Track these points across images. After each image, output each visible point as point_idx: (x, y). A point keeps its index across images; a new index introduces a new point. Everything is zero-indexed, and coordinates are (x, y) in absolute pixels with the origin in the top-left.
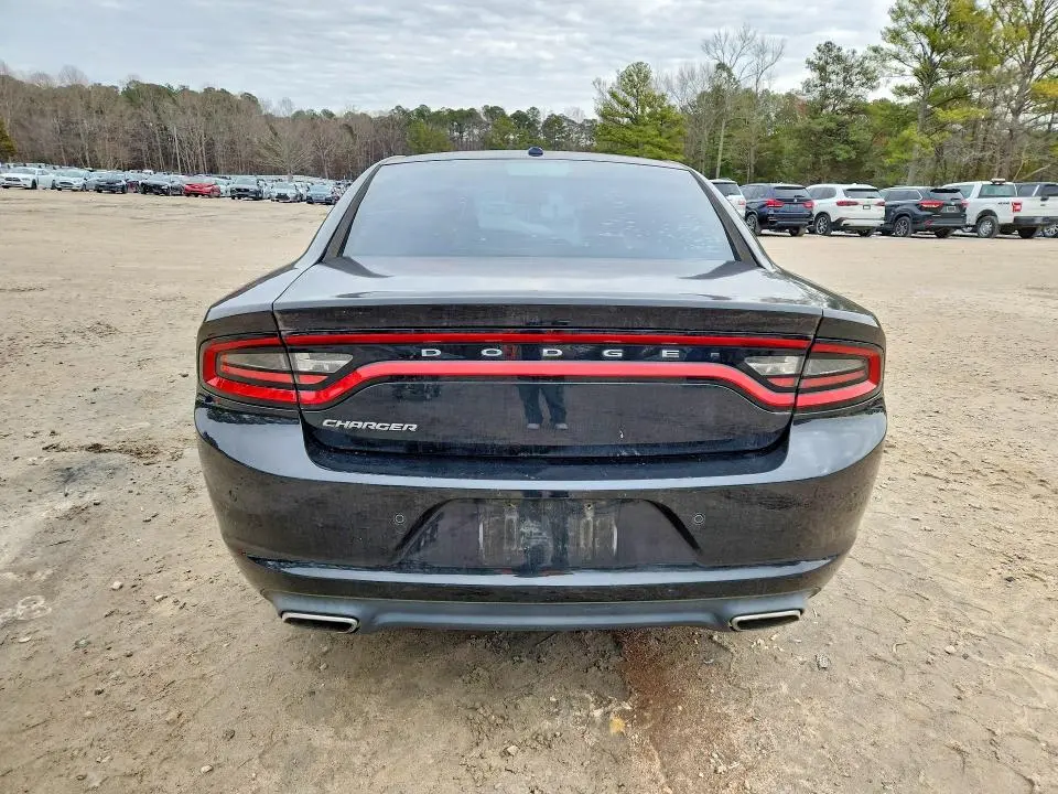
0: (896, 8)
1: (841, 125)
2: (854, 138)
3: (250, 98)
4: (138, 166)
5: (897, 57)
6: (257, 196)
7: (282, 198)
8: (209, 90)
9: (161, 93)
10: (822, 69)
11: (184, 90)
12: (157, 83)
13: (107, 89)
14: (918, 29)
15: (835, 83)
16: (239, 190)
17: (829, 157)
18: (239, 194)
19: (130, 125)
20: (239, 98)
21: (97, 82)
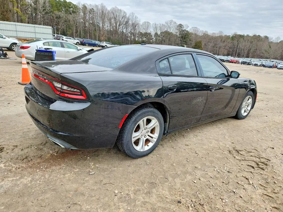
3: (266, 38)
4: (228, 55)
6: (249, 64)
7: (256, 65)
8: (255, 36)
9: (241, 36)
11: (248, 36)
12: (241, 34)
13: (227, 36)
16: (244, 62)
18: (244, 63)
19: (230, 45)
20: (263, 37)
21: (226, 35)
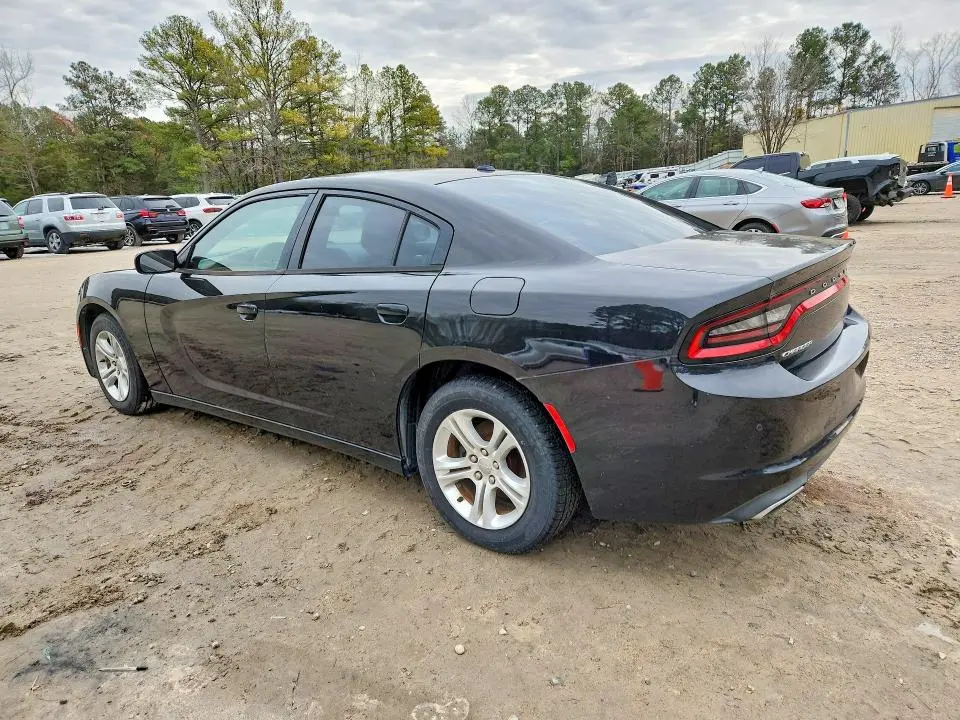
0: (145, 38)
1: (121, 139)
2: (138, 152)
5: (161, 82)
10: (83, 87)
14: (171, 59)
15: (102, 100)
17: (119, 170)
